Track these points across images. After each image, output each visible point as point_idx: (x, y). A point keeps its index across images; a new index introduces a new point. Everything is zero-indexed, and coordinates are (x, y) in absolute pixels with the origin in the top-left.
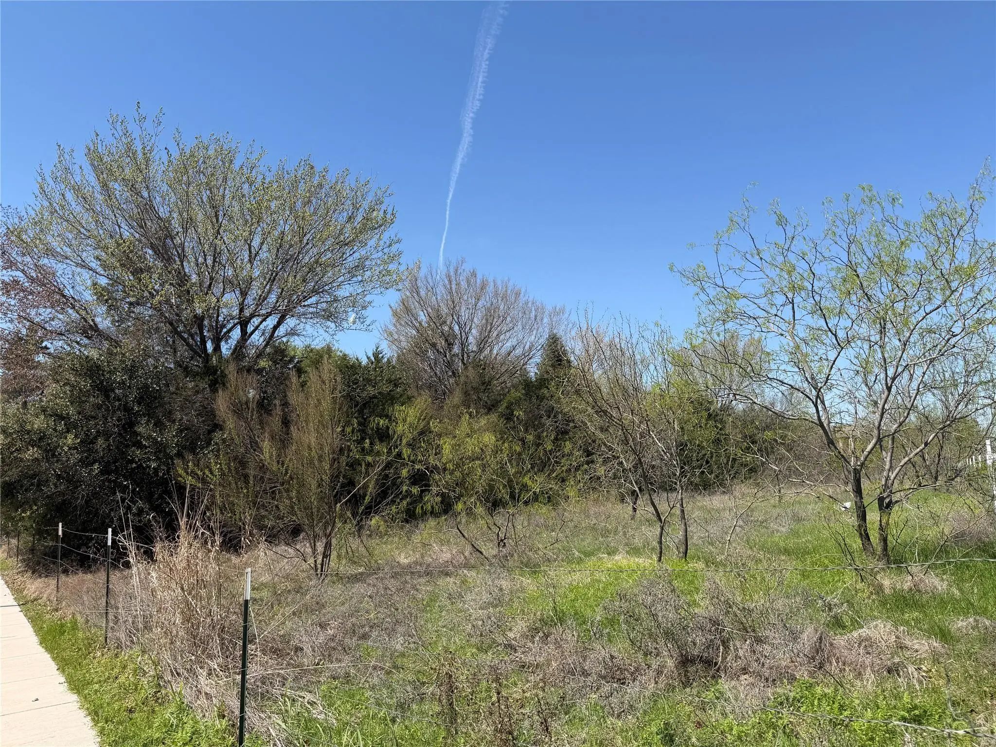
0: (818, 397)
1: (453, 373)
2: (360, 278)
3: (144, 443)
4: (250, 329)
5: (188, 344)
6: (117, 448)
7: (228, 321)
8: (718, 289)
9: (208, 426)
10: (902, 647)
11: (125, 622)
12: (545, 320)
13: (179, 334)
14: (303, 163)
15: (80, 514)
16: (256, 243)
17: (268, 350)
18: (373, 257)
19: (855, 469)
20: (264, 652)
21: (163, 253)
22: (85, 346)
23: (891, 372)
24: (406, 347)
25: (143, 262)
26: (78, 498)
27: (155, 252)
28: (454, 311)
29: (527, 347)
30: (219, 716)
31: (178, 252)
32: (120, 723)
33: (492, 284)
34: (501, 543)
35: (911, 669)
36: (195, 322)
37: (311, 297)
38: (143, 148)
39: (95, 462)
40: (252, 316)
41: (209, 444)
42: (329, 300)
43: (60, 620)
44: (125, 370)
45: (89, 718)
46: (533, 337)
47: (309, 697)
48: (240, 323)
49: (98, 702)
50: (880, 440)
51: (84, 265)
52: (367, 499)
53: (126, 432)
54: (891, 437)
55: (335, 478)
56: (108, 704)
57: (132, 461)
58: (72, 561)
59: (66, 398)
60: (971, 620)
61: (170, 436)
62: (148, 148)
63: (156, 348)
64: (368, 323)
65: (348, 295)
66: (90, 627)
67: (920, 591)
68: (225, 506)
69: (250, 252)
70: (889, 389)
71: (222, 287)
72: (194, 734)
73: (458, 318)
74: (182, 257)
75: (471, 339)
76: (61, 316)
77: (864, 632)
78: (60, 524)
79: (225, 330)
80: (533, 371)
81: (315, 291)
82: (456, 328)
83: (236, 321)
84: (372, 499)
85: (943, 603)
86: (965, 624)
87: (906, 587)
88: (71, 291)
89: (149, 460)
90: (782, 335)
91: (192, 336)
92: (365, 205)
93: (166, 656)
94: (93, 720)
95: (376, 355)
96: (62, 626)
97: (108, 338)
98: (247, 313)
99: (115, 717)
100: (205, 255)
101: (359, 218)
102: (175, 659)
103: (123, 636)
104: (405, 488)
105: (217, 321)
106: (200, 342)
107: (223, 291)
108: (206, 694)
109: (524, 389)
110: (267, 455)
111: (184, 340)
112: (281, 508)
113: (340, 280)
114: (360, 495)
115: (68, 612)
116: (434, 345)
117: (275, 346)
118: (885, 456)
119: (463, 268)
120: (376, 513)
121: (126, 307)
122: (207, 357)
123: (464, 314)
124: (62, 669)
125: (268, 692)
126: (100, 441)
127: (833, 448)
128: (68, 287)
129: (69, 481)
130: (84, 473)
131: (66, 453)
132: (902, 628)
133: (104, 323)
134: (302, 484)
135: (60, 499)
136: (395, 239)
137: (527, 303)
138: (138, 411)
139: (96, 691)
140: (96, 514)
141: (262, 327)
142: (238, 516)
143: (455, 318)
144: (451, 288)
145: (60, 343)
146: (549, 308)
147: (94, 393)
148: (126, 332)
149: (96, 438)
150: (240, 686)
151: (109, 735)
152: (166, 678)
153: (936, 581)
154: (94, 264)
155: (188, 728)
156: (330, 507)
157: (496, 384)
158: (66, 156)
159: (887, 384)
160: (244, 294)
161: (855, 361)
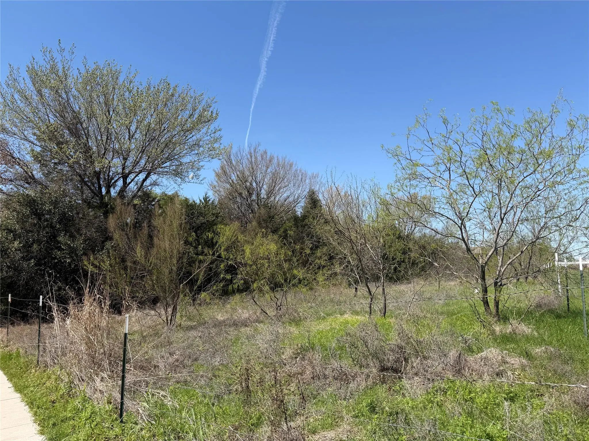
0: (462, 224)
1: (252, 211)
2: (196, 152)
3: (63, 247)
4: (129, 180)
5: (90, 189)
6: (46, 250)
7: (115, 176)
8: (407, 161)
9: (102, 238)
10: (505, 362)
11: (50, 351)
12: (307, 181)
13: (85, 183)
14: (163, 81)
15: (22, 290)
16: (133, 128)
17: (140, 193)
18: (205, 139)
19: (482, 266)
20: (135, 368)
21: (75, 133)
22: (26, 188)
23: (503, 211)
24: (224, 195)
25: (63, 138)
26: (21, 280)
27: (71, 132)
28: (253, 173)
29: (296, 197)
30: (108, 403)
31: (85, 133)
32: (47, 409)
33: (276, 158)
34: (279, 307)
35: (509, 373)
36: (95, 176)
37: (166, 162)
38: (64, 68)
39: (32, 258)
40: (130, 173)
41: (102, 249)
42: (177, 164)
43: (9, 352)
44: (51, 203)
45: (27, 406)
46: (300, 191)
47: (162, 393)
48: (122, 177)
49: (33, 398)
50: (496, 249)
51: (26, 139)
52: (199, 283)
53: (51, 240)
54: (502, 248)
55: (180, 269)
56: (39, 398)
57: (55, 258)
58: (17, 317)
59: (14, 219)
60: (543, 348)
61: (79, 243)
62: (66, 68)
63: (71, 191)
64: (201, 179)
65: (189, 161)
66: (28, 355)
67: (516, 334)
68: (112, 284)
69: (129, 133)
70: (502, 220)
71: (112, 154)
72: (92, 413)
73: (256, 178)
74: (88, 136)
75: (263, 191)
76: (12, 170)
77: (484, 354)
78: (10, 295)
79: (113, 181)
80: (299, 211)
81: (168, 159)
82: (254, 184)
83: (120, 176)
84: (202, 282)
85: (528, 339)
86: (540, 350)
87: (508, 331)
88: (18, 154)
89: (65, 257)
90: (443, 188)
91: (93, 184)
92: (200, 108)
93: (75, 369)
94: (30, 407)
95: (205, 199)
96: (10, 355)
97: (41, 184)
98: (127, 171)
99: (43, 405)
100: (102, 135)
101: (196, 116)
102: (81, 371)
103: (48, 360)
104: (222, 276)
105: (108, 176)
106: (98, 188)
107: (113, 157)
108: (100, 391)
109: (294, 221)
110: (139, 255)
111: (88, 186)
112: (146, 286)
113: (184, 152)
114: (195, 279)
115: (13, 348)
116: (240, 194)
117: (143, 192)
118: (499, 258)
119: (259, 148)
120: (204, 292)
121: (52, 165)
122: (102, 197)
123: (259, 177)
124: (10, 380)
125: (137, 390)
126: (35, 246)
127: (470, 253)
128: (16, 152)
129: (15, 269)
130: (25, 265)
131: (13, 253)
132: (505, 352)
133: (38, 175)
134: (159, 273)
135: (9, 281)
136: (218, 129)
137: (296, 170)
138: (59, 228)
139: (32, 391)
140: (32, 290)
141: (136, 179)
142: (120, 290)
143: (254, 178)
144: (251, 160)
145: (11, 186)
146: (309, 173)
147: (32, 216)
148: (52, 180)
149: (32, 244)
150: (121, 387)
151: (40, 415)
152: (75, 383)
153: (525, 328)
154: (33, 138)
155: (89, 411)
156: (176, 286)
157: (277, 219)
158: (15, 71)
159: (501, 217)
160: (125, 159)
161: (484, 204)
